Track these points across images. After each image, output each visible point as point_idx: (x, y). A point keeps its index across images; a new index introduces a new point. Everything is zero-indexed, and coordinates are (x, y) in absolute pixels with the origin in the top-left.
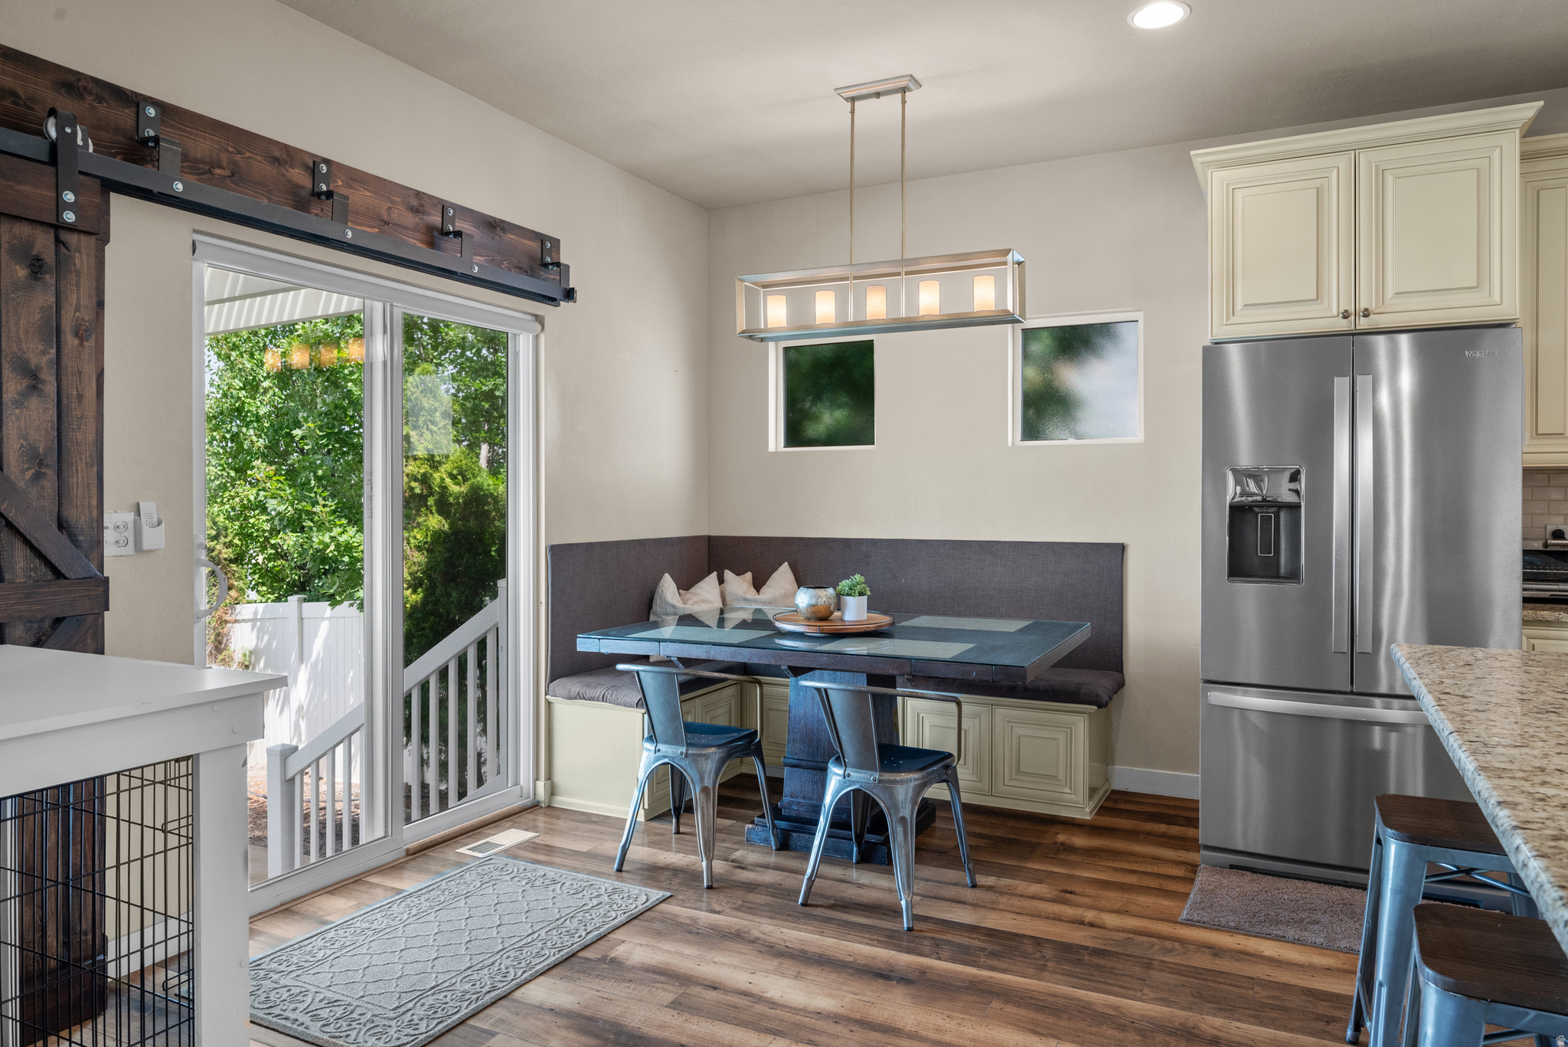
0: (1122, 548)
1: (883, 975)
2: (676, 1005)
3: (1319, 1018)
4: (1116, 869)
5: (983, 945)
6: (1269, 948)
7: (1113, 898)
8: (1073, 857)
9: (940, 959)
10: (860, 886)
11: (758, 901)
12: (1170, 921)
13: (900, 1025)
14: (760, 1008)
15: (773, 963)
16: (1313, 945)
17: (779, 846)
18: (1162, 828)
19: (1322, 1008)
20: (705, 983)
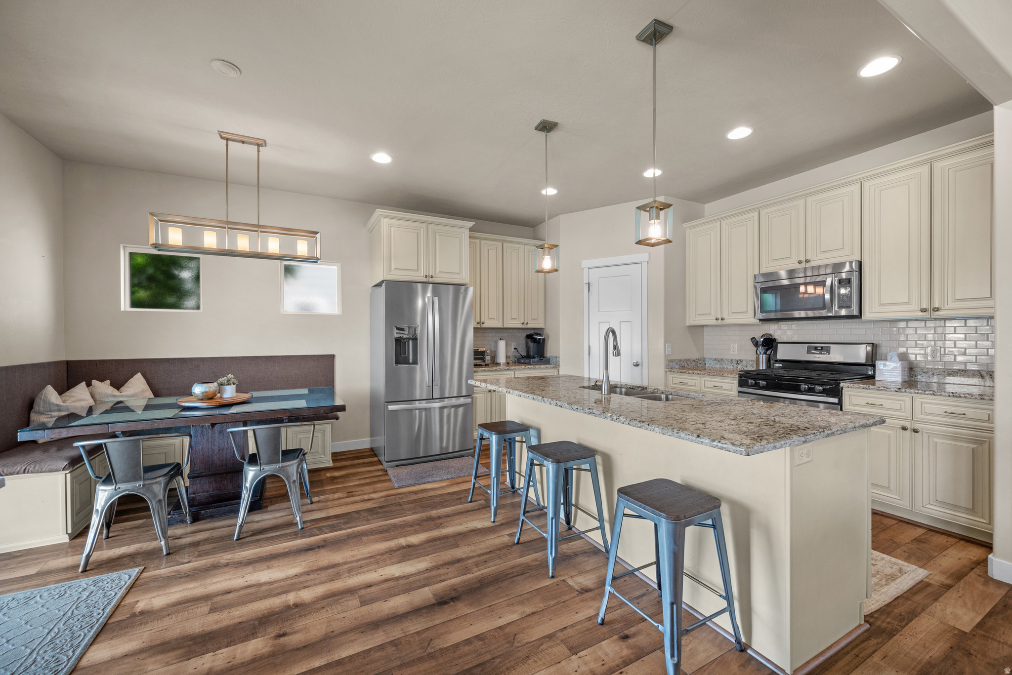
0: (332, 357)
1: (309, 549)
2: (213, 610)
3: (457, 499)
4: (359, 479)
5: (338, 521)
6: (428, 486)
7: (367, 489)
8: (339, 480)
9: (326, 533)
10: (258, 522)
11: (208, 548)
12: (393, 489)
13: (336, 562)
14: (264, 588)
15: (250, 568)
16: (438, 481)
17: (192, 521)
18: (361, 461)
19: (455, 497)
20: (220, 593)
